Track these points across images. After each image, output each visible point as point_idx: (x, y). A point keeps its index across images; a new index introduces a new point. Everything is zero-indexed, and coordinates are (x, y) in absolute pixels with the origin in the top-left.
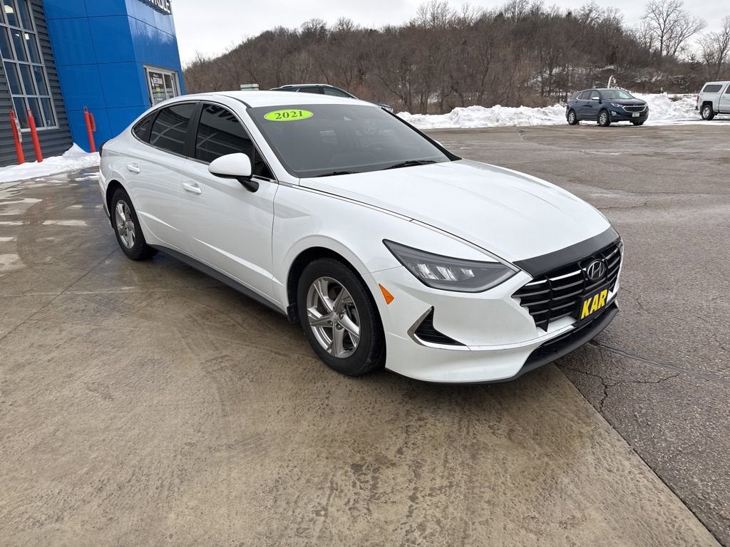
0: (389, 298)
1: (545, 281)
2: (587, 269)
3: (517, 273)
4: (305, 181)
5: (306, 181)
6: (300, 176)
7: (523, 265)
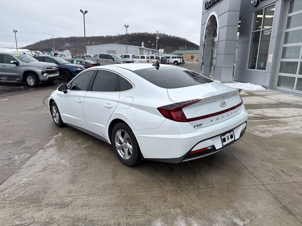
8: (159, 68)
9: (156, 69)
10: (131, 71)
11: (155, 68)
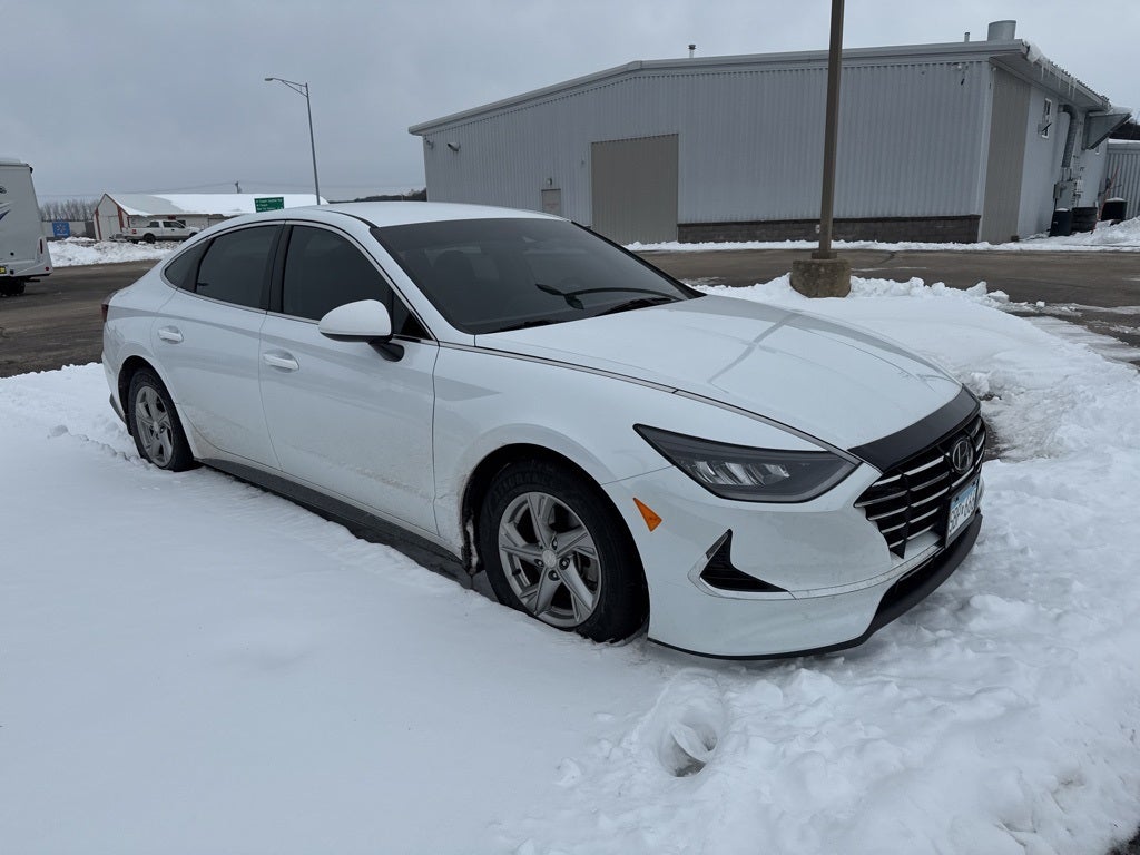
0: (653, 520)
1: (898, 477)
2: (951, 454)
3: (857, 467)
4: (482, 339)
5: (485, 339)
6: (475, 331)
7: (865, 453)
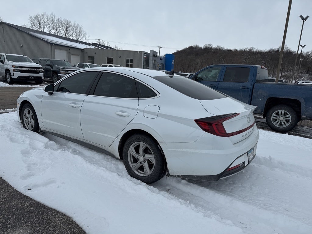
8: (173, 77)
9: (170, 78)
10: (151, 77)
11: (169, 76)
